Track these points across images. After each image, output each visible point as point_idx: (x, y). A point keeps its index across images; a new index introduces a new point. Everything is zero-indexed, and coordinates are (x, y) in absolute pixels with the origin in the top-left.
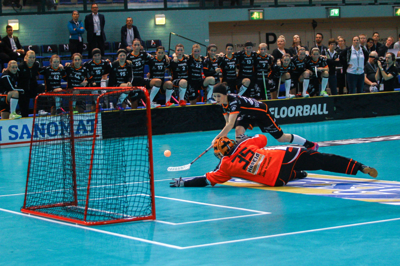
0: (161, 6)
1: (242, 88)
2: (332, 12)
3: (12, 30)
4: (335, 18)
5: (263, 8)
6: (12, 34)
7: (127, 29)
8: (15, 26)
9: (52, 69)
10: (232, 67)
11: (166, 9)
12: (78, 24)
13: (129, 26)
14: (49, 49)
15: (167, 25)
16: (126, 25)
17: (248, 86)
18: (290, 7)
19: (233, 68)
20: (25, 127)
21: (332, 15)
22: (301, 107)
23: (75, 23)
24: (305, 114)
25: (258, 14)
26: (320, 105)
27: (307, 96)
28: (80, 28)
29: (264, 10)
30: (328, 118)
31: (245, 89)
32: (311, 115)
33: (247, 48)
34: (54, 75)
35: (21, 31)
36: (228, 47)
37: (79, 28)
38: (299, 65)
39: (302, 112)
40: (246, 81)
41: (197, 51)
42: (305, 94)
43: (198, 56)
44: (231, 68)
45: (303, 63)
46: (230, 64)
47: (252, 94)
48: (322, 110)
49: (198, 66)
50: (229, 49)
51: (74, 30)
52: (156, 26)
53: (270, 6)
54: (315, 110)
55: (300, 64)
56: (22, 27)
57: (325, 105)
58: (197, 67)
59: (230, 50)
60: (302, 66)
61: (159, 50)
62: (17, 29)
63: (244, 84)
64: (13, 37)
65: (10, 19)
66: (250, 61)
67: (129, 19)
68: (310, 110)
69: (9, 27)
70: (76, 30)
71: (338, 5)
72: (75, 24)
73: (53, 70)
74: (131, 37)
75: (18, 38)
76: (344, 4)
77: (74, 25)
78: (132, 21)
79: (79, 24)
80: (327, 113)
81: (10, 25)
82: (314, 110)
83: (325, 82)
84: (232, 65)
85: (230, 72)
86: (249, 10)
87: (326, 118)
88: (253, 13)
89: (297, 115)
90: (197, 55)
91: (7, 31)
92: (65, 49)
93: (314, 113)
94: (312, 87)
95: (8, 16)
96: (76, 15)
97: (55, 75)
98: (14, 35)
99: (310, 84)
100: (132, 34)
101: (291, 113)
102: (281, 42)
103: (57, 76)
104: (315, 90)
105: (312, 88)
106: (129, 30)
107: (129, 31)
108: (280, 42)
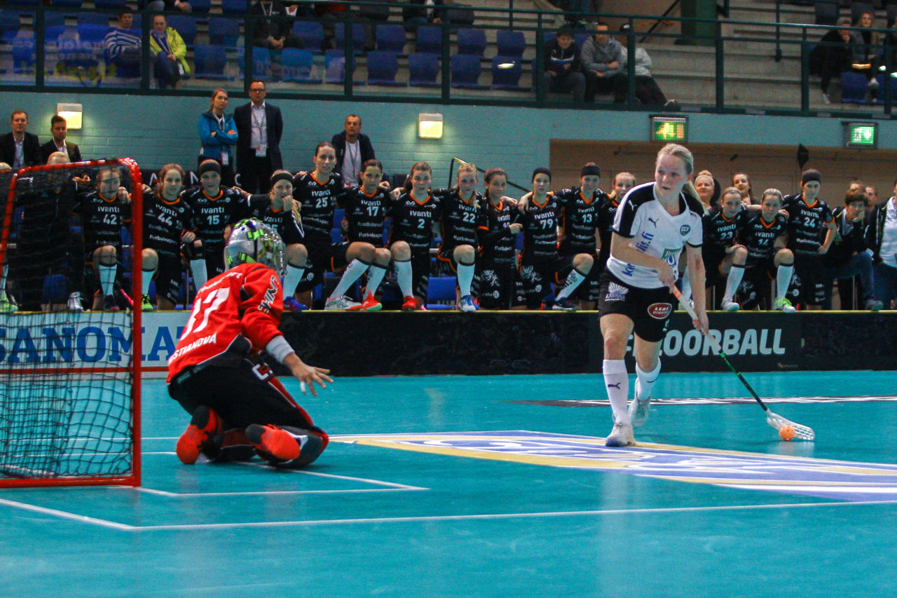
0: (437, 93)
1: (572, 277)
2: (858, 134)
3: (64, 128)
4: (862, 148)
5: (687, 114)
6: (64, 138)
7: (347, 143)
8: (73, 118)
9: (99, 198)
10: (547, 225)
11: (445, 100)
12: (222, 122)
13: (351, 136)
14: (154, 179)
15: (447, 140)
16: (344, 134)
17: (587, 272)
18: (755, 115)
19: (550, 227)
20: (24, 334)
21: (856, 140)
22: (717, 333)
23: (217, 118)
24: (726, 352)
25: (672, 126)
26: (765, 332)
27: (735, 309)
28: (227, 132)
29: (687, 119)
30: (783, 363)
31: (580, 279)
32: (742, 356)
33: (587, 180)
34: (104, 213)
35: (88, 131)
36: (539, 176)
37: (223, 132)
38: (723, 232)
39: (720, 346)
40: (583, 260)
41: (469, 181)
42: (729, 304)
43: (470, 193)
44: (544, 227)
45: (733, 226)
46: (541, 219)
47: (592, 294)
48: (770, 344)
49: (470, 218)
50: (539, 181)
51: (210, 135)
52: (420, 140)
53: (705, 110)
54: (752, 342)
55: (726, 228)
56: (90, 123)
57: (778, 332)
58: (465, 219)
59: (542, 184)
60: (731, 234)
61: (369, 168)
62: (78, 126)
63: (578, 267)
64: (65, 144)
65: (63, 102)
66: (590, 216)
67: (352, 119)
68: (740, 342)
69: (58, 121)
70: (216, 136)
71: (874, 116)
72: (217, 121)
73: (101, 201)
74: (353, 161)
75: (80, 148)
76: (889, 117)
77: (213, 123)
78: (359, 124)
79: (226, 121)
80: (781, 351)
81: (61, 114)
82: (750, 342)
83: (785, 276)
84: (546, 220)
85: (543, 236)
86: (651, 117)
87: (780, 365)
88: (660, 125)
89: (705, 353)
90: (468, 190)
91: (52, 129)
92: (192, 182)
93: (749, 352)
94: (751, 287)
95: (57, 95)
96: (223, 100)
97: (107, 213)
98: (69, 139)
99: (745, 279)
100: (356, 154)
101: (692, 345)
102: (706, 185)
103: (112, 216)
104: (756, 297)
105: (749, 291)
106: (351, 144)
107: (350, 146)
108: (703, 186)
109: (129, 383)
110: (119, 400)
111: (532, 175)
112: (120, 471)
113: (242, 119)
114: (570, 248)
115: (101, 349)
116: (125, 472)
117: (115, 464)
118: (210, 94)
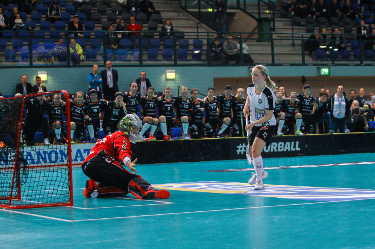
0: (172, 63)
1: (223, 126)
2: (323, 71)
3: (40, 80)
4: (325, 76)
7: (141, 81)
8: (43, 77)
10: (214, 108)
11: (176, 65)
12: (96, 76)
13: (143, 79)
15: (177, 79)
16: (140, 78)
17: (228, 124)
18: (286, 66)
19: (215, 108)
20: (29, 153)
21: (322, 73)
22: (275, 144)
23: (95, 75)
24: (279, 150)
26: (293, 143)
27: (282, 135)
28: (98, 79)
30: (299, 153)
31: (226, 127)
32: (285, 152)
33: (227, 91)
34: (56, 110)
35: (49, 81)
36: (210, 91)
38: (276, 108)
39: (277, 148)
40: (227, 120)
41: (185, 93)
43: (186, 98)
44: (213, 108)
45: (280, 106)
47: (231, 132)
48: (295, 147)
49: (186, 106)
50: (210, 92)
51: (92, 80)
52: (167, 80)
53: (268, 65)
54: (288, 147)
56: (49, 78)
57: (297, 143)
58: (184, 107)
59: (211, 93)
60: (279, 108)
61: (149, 90)
62: (45, 79)
63: (225, 122)
64: (41, 86)
65: (40, 71)
66: (229, 104)
67: (143, 73)
68: (284, 147)
69: (38, 78)
70: (95, 81)
71: (328, 65)
73: (55, 106)
74: (144, 88)
75: (46, 87)
76: (333, 65)
77: (93, 76)
78: (145, 75)
79: (98, 76)
80: (299, 149)
81: (39, 76)
82: (288, 146)
83: (299, 123)
84: (213, 106)
85: (212, 112)
86: (249, 68)
87: (299, 154)
89: (272, 151)
90: (185, 96)
91: (36, 81)
93: (287, 150)
94: (287, 127)
95: (38, 68)
96: (97, 68)
98: (42, 84)
99: (285, 124)
100: (145, 85)
101: (267, 149)
103: (59, 111)
104: (289, 130)
105: (287, 128)
106: (143, 82)
109: (68, 170)
110: (64, 176)
111: (207, 90)
112: (66, 201)
113: (104, 75)
114: (222, 116)
115: (57, 158)
116: (67, 201)
117: (64, 199)
118: (92, 66)
